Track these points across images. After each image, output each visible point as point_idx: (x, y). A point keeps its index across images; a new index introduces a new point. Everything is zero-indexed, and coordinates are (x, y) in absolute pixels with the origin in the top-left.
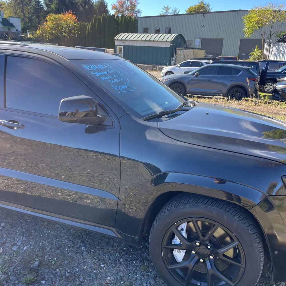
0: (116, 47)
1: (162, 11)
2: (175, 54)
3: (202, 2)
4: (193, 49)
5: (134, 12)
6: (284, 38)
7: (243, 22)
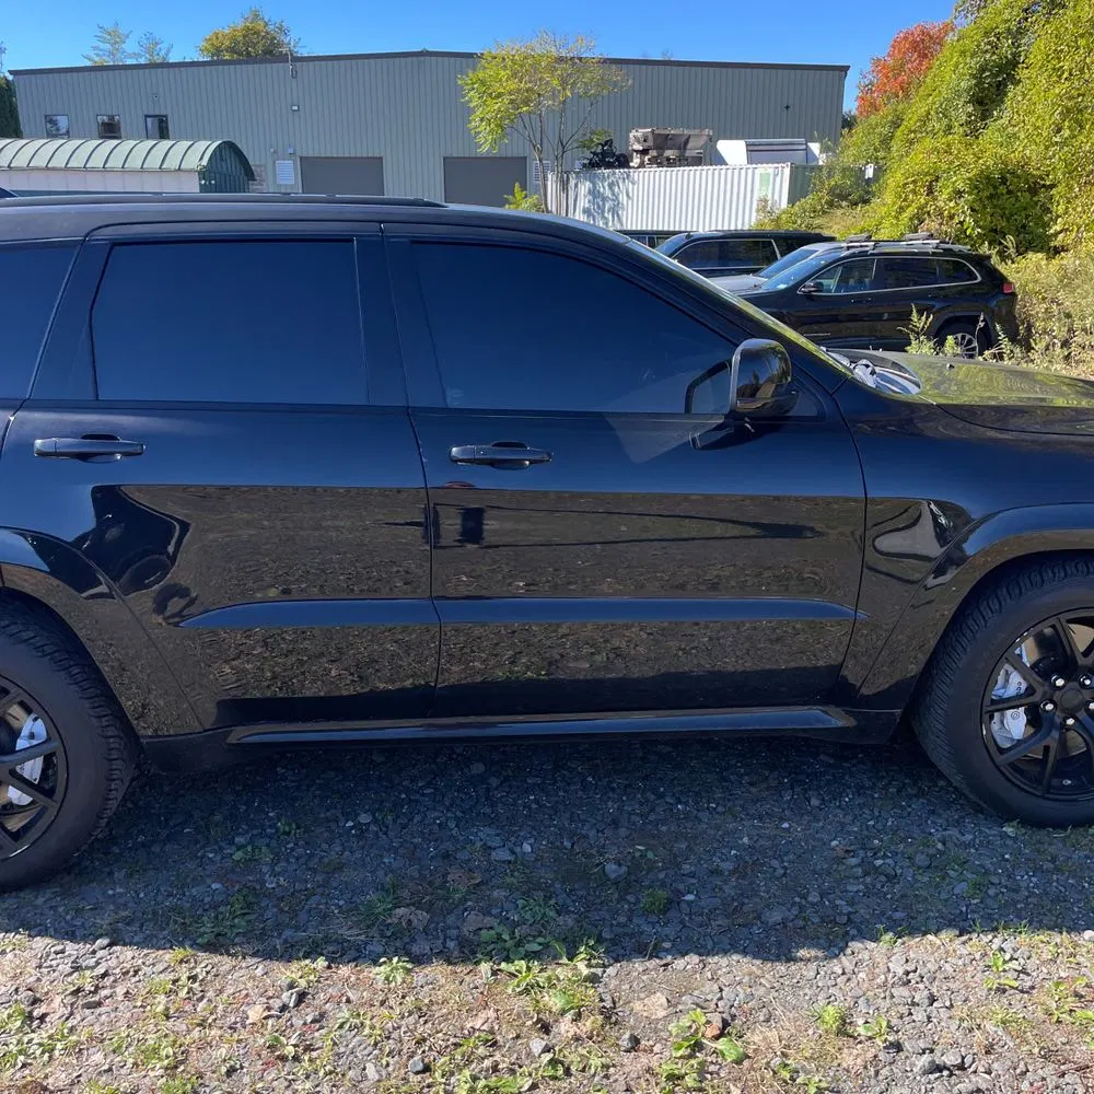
3: (256, 16)
6: (604, 154)
7: (463, 96)
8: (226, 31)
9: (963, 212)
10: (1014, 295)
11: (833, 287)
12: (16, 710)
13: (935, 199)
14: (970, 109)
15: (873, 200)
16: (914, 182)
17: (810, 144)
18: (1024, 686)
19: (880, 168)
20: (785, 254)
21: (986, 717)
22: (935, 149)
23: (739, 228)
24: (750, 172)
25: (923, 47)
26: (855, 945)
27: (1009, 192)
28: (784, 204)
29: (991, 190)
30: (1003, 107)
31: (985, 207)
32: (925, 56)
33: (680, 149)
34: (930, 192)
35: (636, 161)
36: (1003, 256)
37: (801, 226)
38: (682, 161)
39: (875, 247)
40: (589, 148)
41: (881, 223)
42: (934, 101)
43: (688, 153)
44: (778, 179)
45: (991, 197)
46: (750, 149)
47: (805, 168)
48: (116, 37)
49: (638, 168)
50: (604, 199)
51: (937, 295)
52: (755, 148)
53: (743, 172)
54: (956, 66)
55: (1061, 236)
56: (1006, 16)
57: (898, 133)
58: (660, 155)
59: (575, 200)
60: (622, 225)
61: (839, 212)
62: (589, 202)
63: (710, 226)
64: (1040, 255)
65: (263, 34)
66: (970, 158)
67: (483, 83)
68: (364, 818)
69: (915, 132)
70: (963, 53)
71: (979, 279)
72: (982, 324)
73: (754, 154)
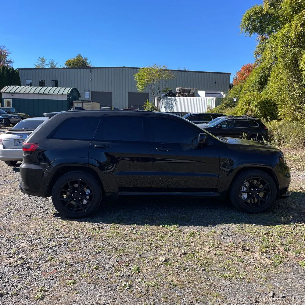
0: (3, 100)
1: (38, 63)
2: (72, 107)
3: (80, 56)
4: (90, 102)
5: (5, 62)
6: (169, 93)
7: (135, 78)
8: (72, 59)
9: (257, 110)
10: (267, 130)
11: (225, 127)
12: (85, 188)
13: (250, 107)
14: (259, 86)
15: (236, 106)
16: (245, 103)
17: (221, 92)
18: (246, 190)
19: (238, 99)
20: (214, 119)
21: (240, 194)
22: (250, 95)
23: (203, 112)
24: (206, 99)
25: (249, 69)
26: (218, 225)
27: (268, 106)
28: (214, 107)
29: (264, 105)
30: (267, 86)
31: (262, 109)
32: (250, 71)
33: (188, 92)
34: (249, 105)
35: (177, 95)
36: (267, 121)
37: (218, 112)
38: (189, 96)
39: (234, 118)
40: (166, 92)
41: (238, 112)
42: (251, 84)
43: (190, 94)
44: (213, 100)
45: (264, 106)
46: (206, 93)
47: (219, 98)
48: (43, 60)
49: (178, 97)
50: (170, 104)
51: (249, 129)
52: (207, 93)
53: (204, 99)
54: (255, 76)
55: (280, 116)
56: (267, 65)
57: (242, 91)
58: (183, 94)
59: (162, 104)
60: (174, 110)
61: (227, 109)
62: (166, 105)
63: (196, 112)
64: (276, 121)
65: (81, 60)
66: (259, 97)
67: (140, 76)
68: (137, 211)
69: (246, 91)
70: (257, 73)
71: (259, 126)
72: (258, 136)
73: (207, 94)
